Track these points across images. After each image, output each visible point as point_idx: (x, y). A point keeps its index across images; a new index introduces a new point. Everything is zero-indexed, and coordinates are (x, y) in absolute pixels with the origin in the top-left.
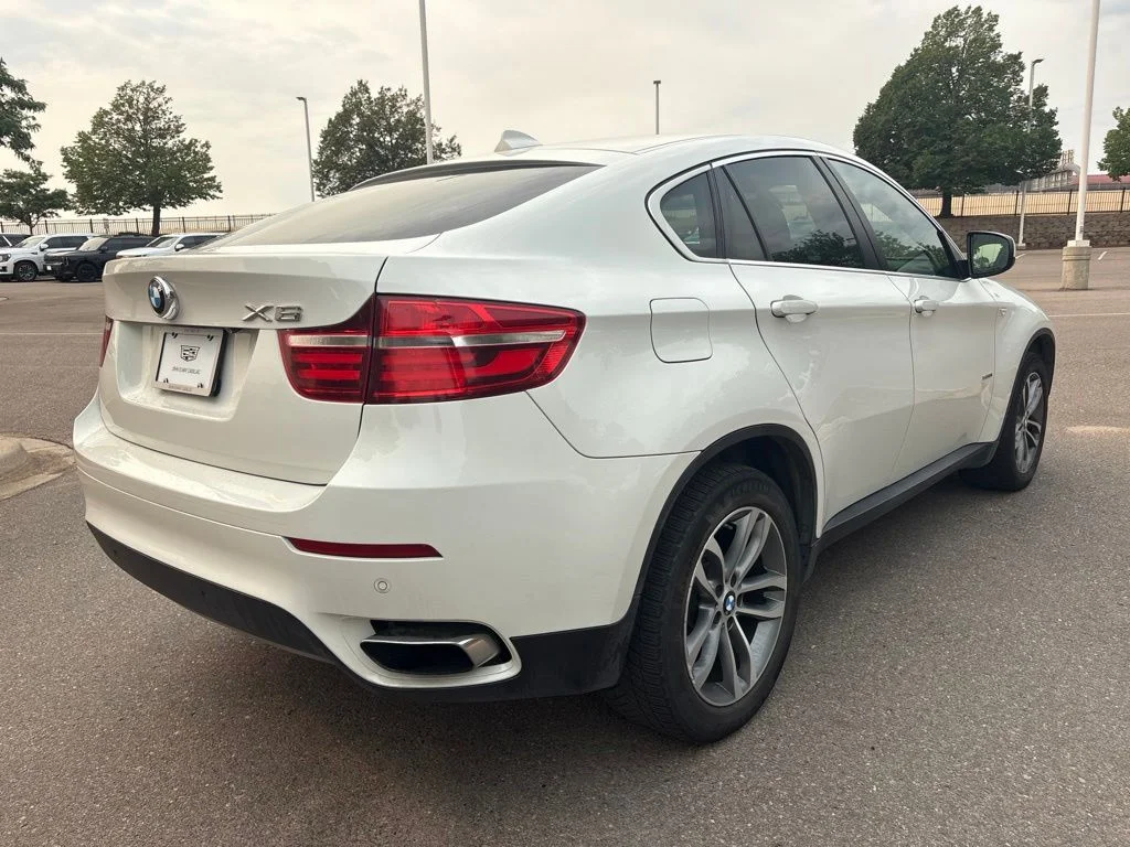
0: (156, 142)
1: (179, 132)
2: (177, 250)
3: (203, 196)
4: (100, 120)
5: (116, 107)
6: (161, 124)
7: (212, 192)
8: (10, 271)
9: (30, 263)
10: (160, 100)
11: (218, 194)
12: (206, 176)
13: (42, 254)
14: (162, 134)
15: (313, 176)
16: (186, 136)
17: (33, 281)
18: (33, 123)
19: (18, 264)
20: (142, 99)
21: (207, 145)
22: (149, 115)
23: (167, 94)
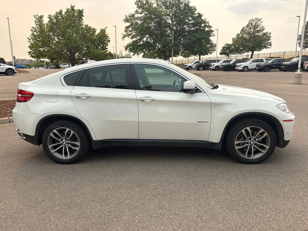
0: (257, 34)
1: (263, 30)
2: (250, 63)
3: (266, 48)
4: (243, 30)
5: (248, 26)
6: (259, 29)
7: (269, 47)
8: (214, 68)
9: (218, 66)
10: (260, 22)
11: (270, 47)
12: (269, 42)
13: (221, 64)
14: (258, 31)
15: (298, 40)
16: (265, 31)
17: (219, 71)
18: (214, 35)
19: (216, 67)
20: (255, 23)
21: (270, 33)
22: (256, 27)
23: (262, 21)
